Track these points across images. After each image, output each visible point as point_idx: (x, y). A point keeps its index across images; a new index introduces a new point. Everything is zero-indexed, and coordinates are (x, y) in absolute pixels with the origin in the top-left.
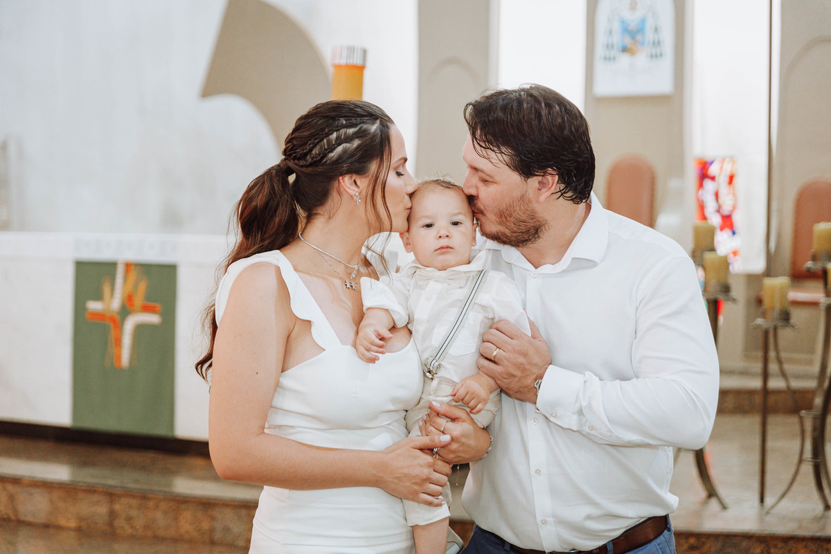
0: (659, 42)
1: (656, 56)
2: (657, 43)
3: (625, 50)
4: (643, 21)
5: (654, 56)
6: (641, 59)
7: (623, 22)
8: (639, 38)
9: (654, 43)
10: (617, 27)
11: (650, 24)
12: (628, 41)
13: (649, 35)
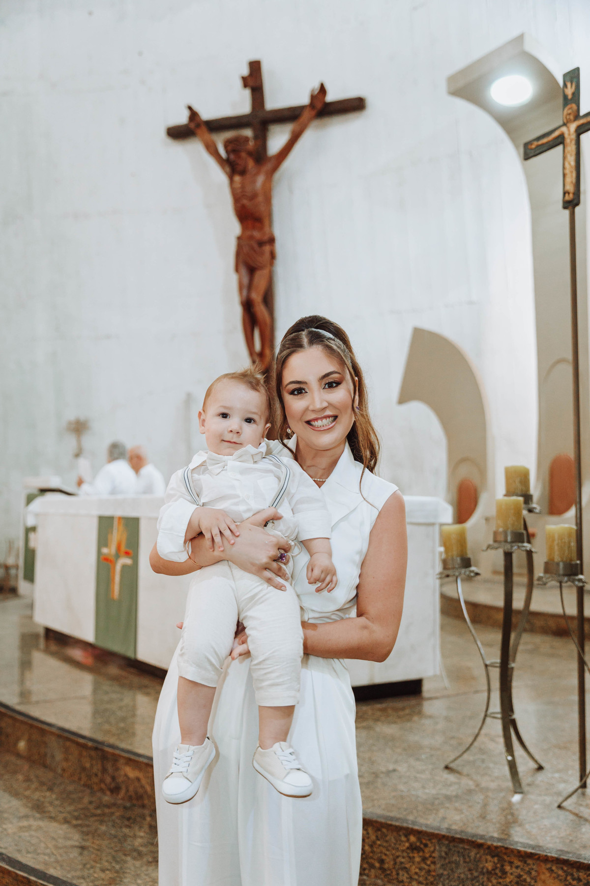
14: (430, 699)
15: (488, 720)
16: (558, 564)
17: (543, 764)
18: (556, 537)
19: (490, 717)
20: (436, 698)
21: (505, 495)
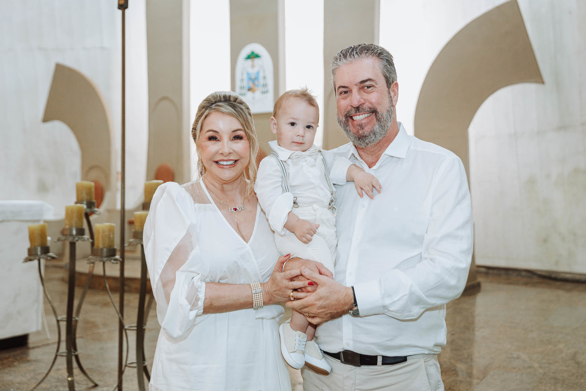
0: (266, 85)
1: (265, 92)
2: (265, 85)
3: (250, 89)
4: (258, 73)
5: (264, 93)
6: (258, 94)
7: (248, 74)
8: (256, 82)
9: (263, 85)
10: (245, 77)
11: (261, 75)
12: (251, 85)
13: (261, 81)
14: (33, 348)
15: (59, 357)
16: (102, 250)
17: (98, 383)
18: (101, 232)
19: (60, 356)
20: (38, 347)
21: (76, 203)
